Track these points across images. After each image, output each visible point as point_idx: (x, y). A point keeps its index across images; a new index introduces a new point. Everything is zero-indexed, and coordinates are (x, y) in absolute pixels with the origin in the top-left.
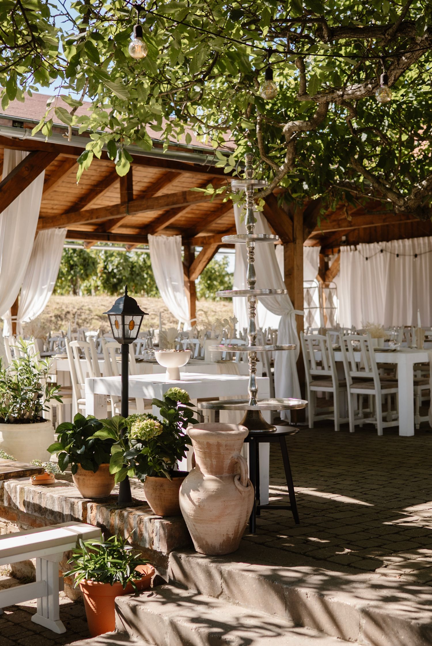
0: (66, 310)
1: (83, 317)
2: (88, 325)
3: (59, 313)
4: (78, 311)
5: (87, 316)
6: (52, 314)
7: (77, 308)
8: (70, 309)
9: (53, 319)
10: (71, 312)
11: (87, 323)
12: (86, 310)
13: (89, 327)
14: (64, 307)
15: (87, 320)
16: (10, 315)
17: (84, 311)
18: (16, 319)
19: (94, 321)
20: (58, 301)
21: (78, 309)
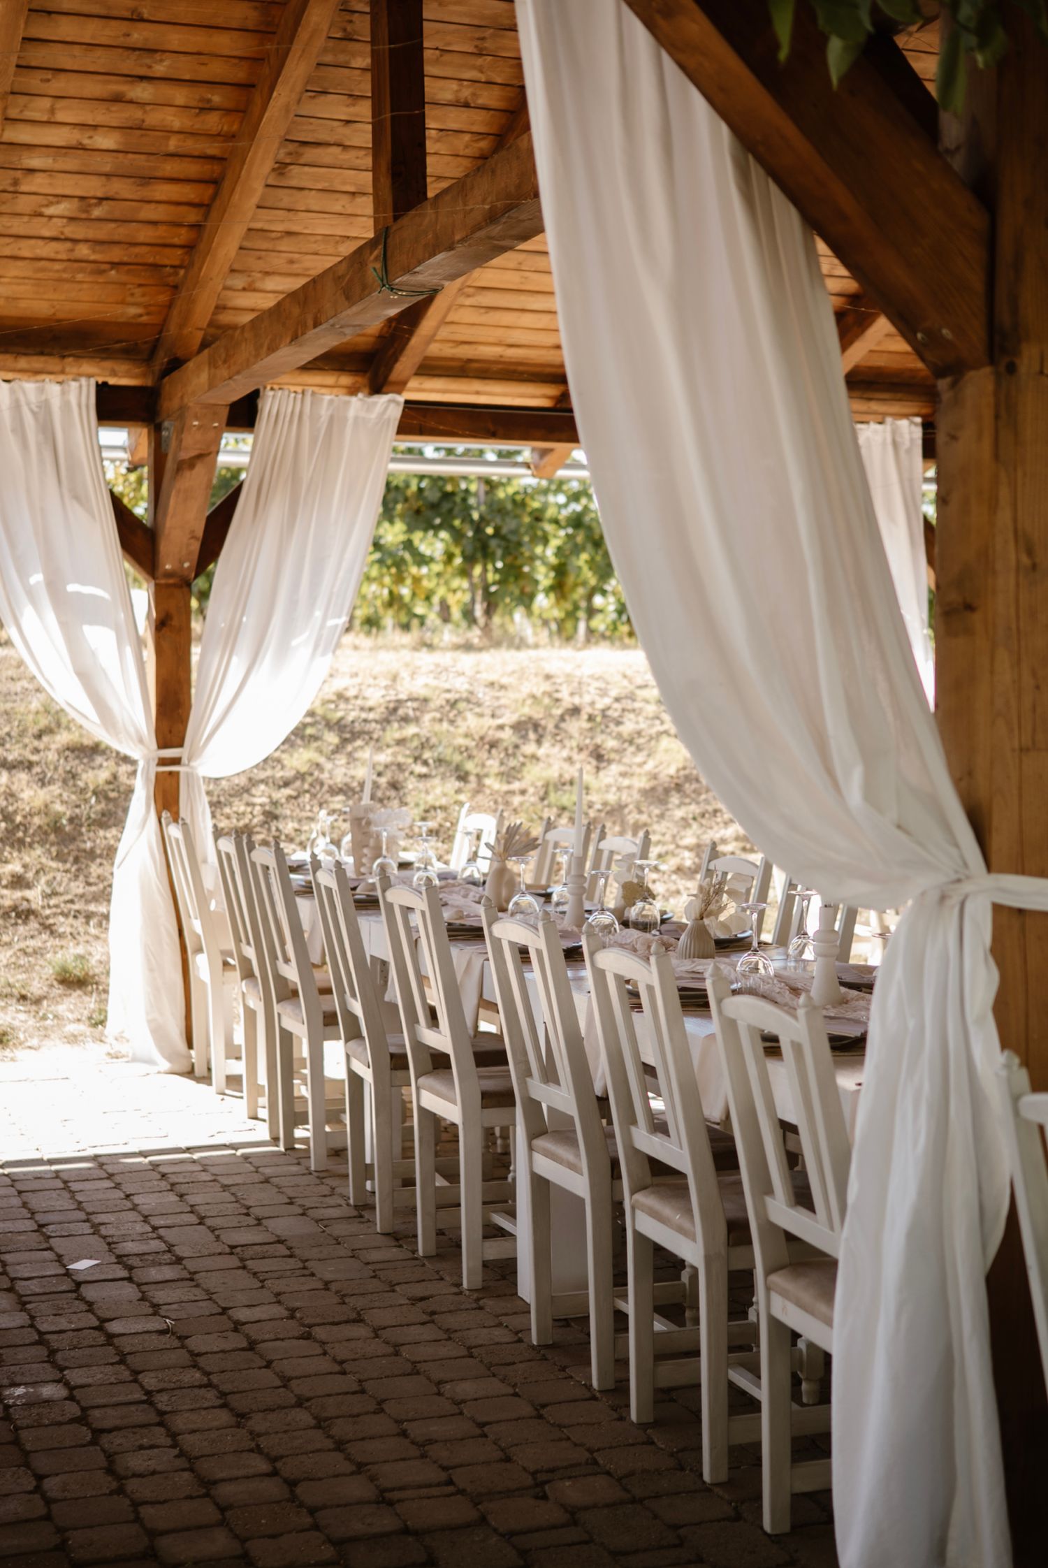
0: (568, 701)
1: (628, 727)
2: (639, 758)
3: (537, 714)
4: (616, 705)
5: (642, 726)
6: (509, 718)
7: (614, 693)
8: (583, 700)
9: (507, 735)
10: (587, 710)
11: (639, 749)
12: (647, 701)
13: (641, 765)
14: (564, 694)
15: (641, 741)
16: (154, 745)
17: (637, 705)
18: (176, 761)
19: (665, 742)
20: (550, 668)
21: (617, 700)
